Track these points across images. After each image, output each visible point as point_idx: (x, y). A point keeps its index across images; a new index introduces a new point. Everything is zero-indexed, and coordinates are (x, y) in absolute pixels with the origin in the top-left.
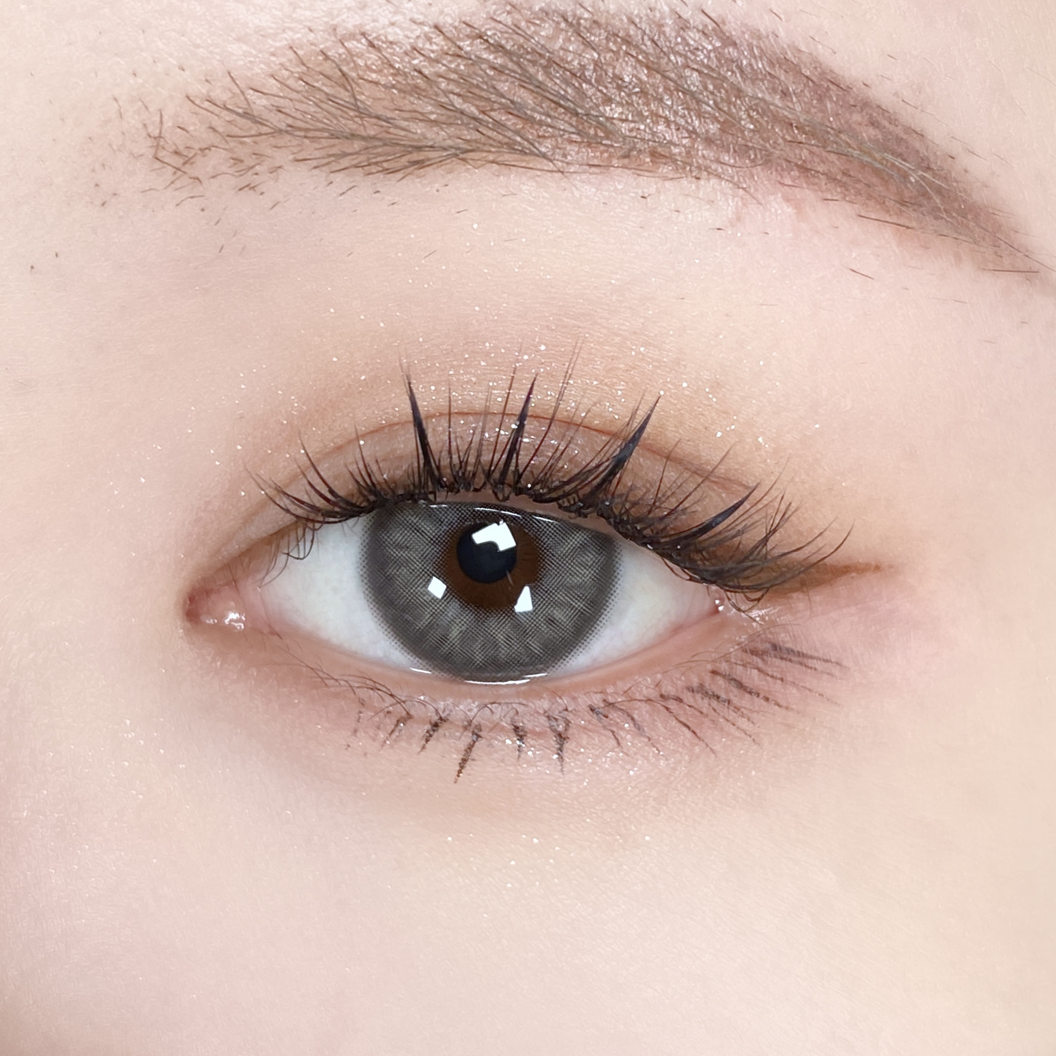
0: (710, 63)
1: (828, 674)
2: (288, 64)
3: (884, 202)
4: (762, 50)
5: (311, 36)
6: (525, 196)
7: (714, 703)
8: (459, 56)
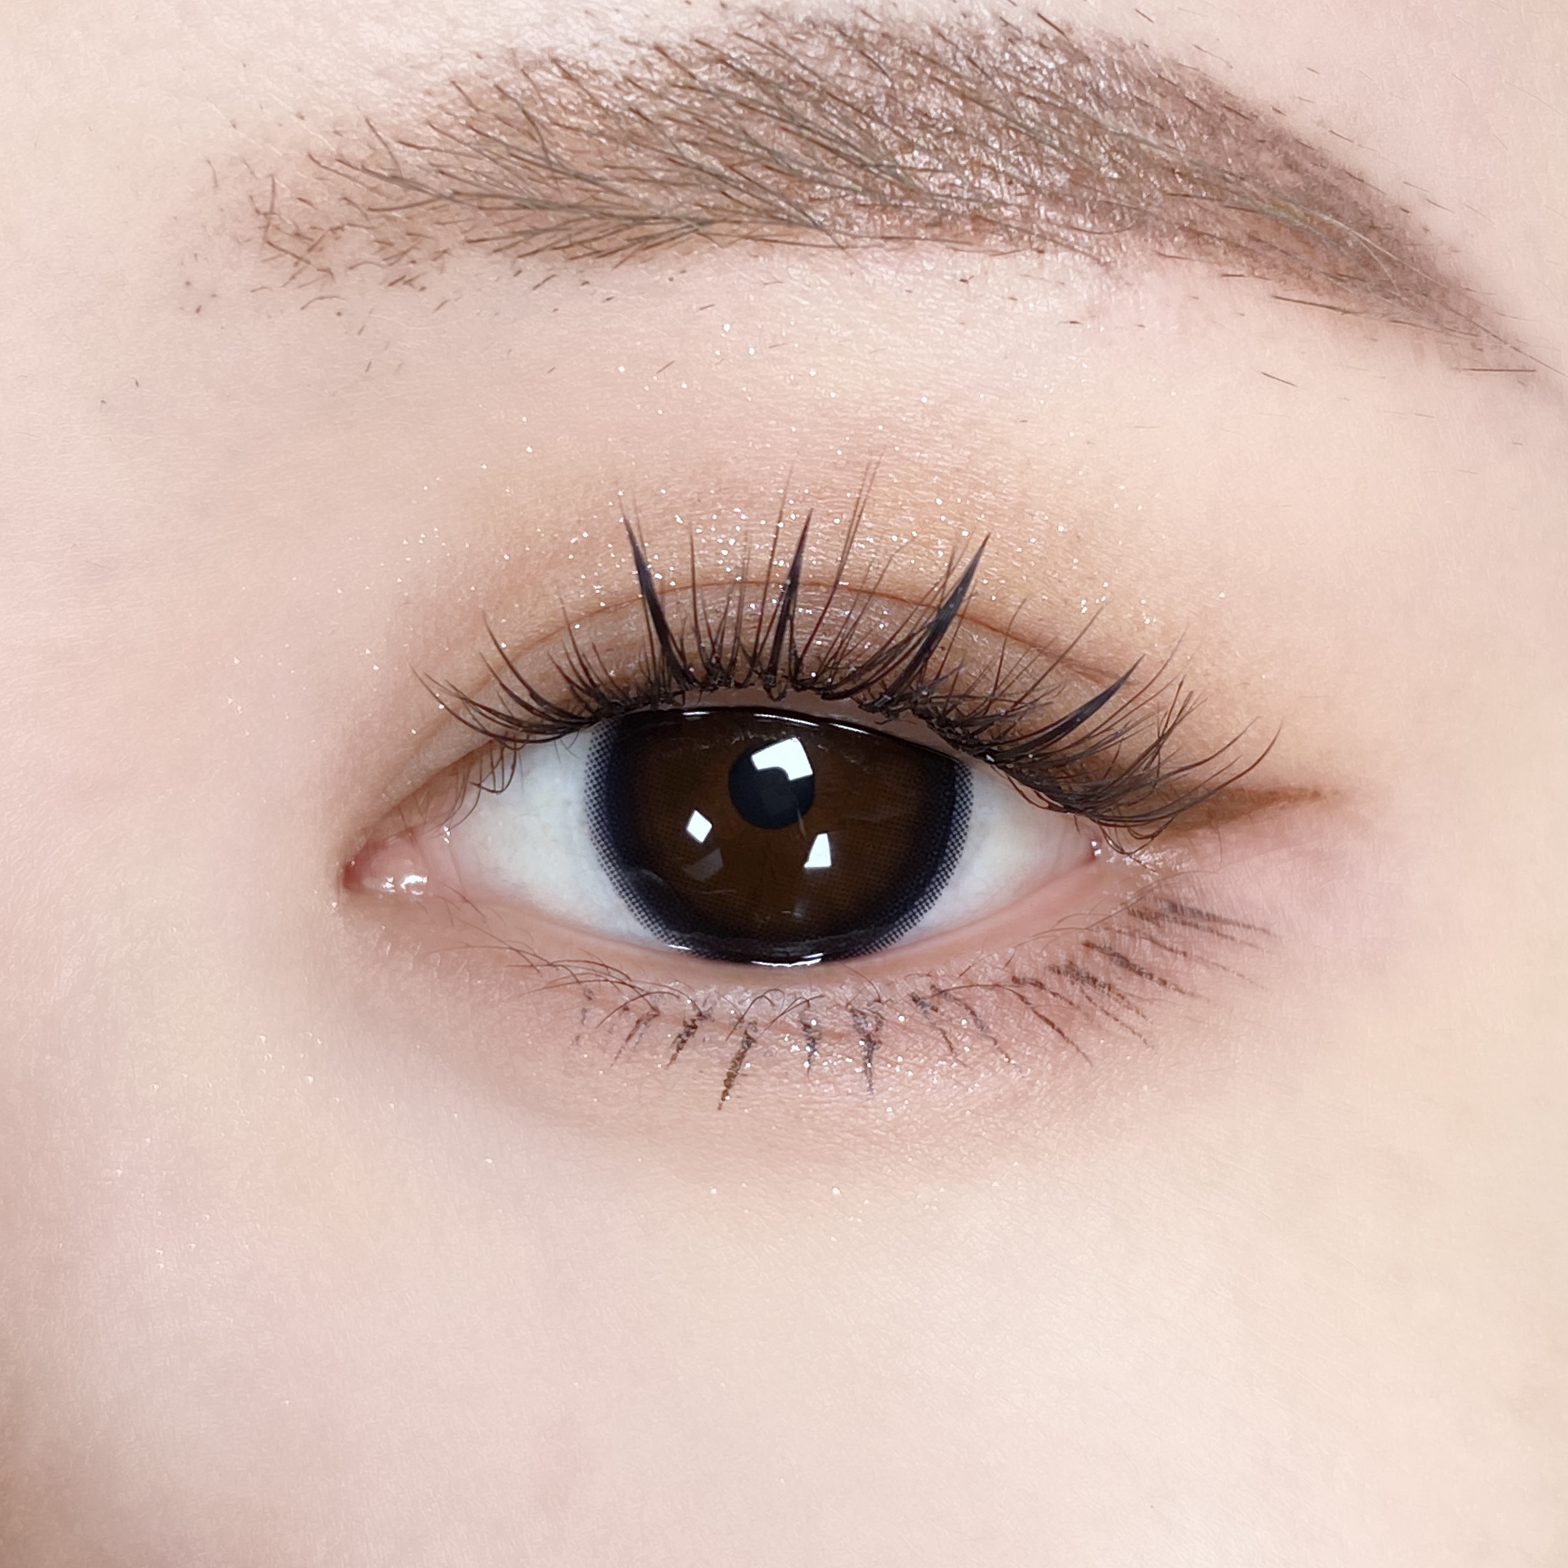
0: (1052, 88)
1: (1251, 945)
2: (450, 106)
3: (1309, 277)
4: (1126, 67)
5: (481, 65)
6: (796, 283)
7: (1089, 990)
8: (692, 88)
